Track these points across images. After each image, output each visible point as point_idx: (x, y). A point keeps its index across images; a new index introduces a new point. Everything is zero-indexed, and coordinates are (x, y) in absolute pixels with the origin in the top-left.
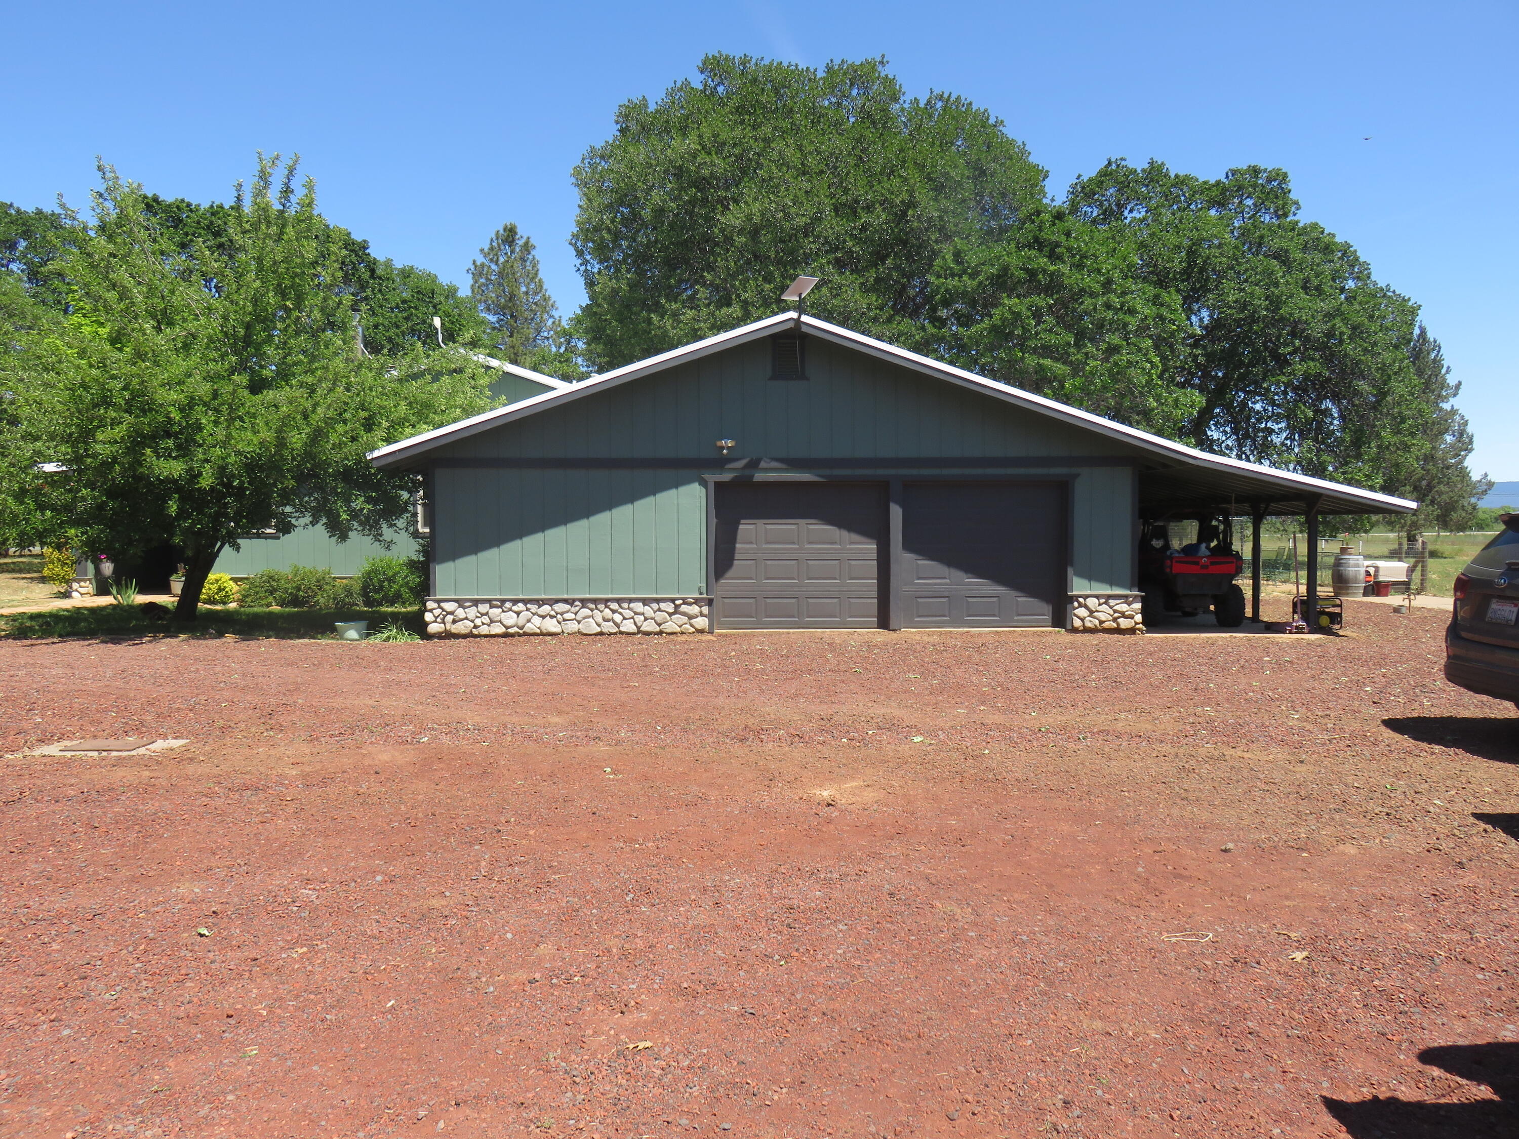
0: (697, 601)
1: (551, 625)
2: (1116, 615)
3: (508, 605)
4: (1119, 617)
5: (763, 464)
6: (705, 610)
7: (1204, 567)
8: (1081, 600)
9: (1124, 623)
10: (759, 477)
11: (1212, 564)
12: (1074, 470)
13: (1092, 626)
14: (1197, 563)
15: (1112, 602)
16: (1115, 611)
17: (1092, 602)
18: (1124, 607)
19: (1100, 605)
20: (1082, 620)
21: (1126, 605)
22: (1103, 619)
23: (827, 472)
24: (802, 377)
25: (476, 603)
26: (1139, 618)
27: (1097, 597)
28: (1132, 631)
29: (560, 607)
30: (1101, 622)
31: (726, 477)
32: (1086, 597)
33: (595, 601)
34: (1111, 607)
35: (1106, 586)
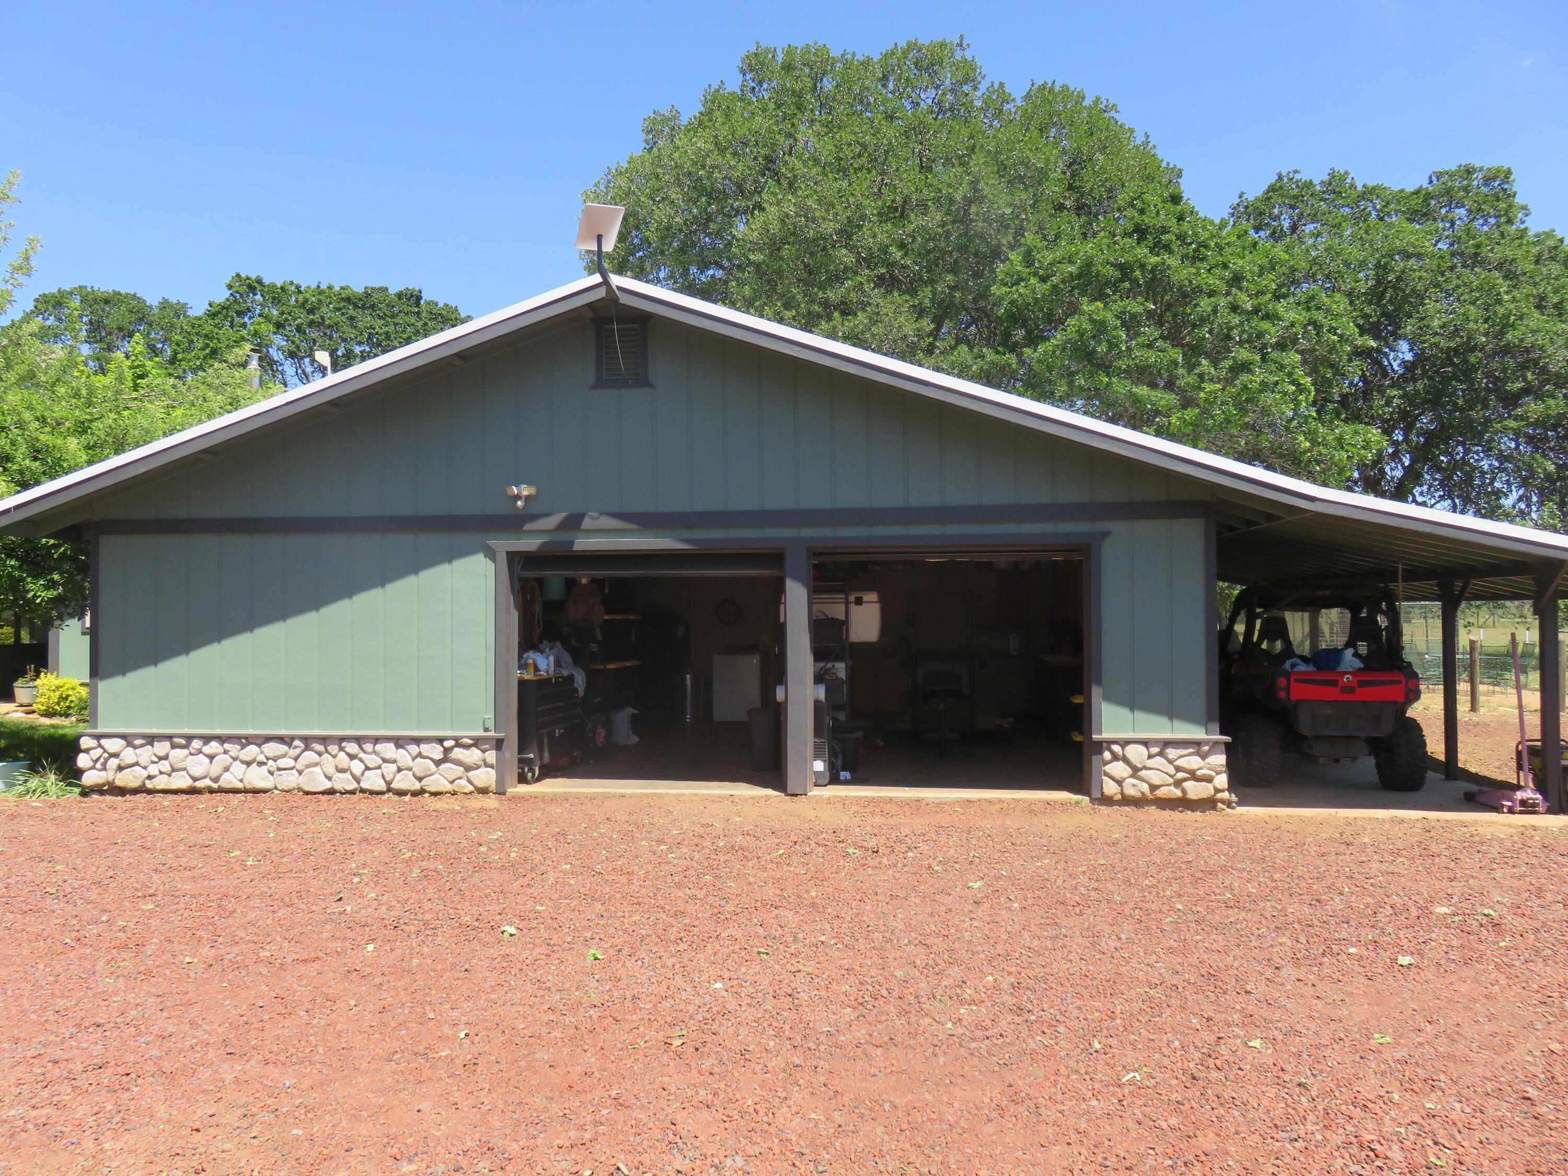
0: (477, 742)
1: (257, 778)
2: (1181, 775)
3: (196, 744)
4: (1185, 780)
5: (587, 523)
6: (491, 756)
7: (1349, 689)
8: (1116, 748)
9: (1195, 790)
10: (582, 543)
11: (1362, 684)
12: (1100, 526)
13: (1138, 795)
14: (1334, 683)
15: (1172, 753)
16: (1178, 769)
17: (1136, 753)
18: (1193, 762)
19: (1150, 757)
20: (1119, 782)
21: (1197, 758)
22: (1156, 782)
23: (686, 534)
24: (642, 381)
25: (151, 739)
26: (1222, 780)
27: (1146, 743)
28: (1209, 804)
29: (273, 748)
30: (1153, 788)
31: (529, 544)
32: (1125, 743)
33: (324, 740)
34: (1171, 762)
35: (1163, 721)
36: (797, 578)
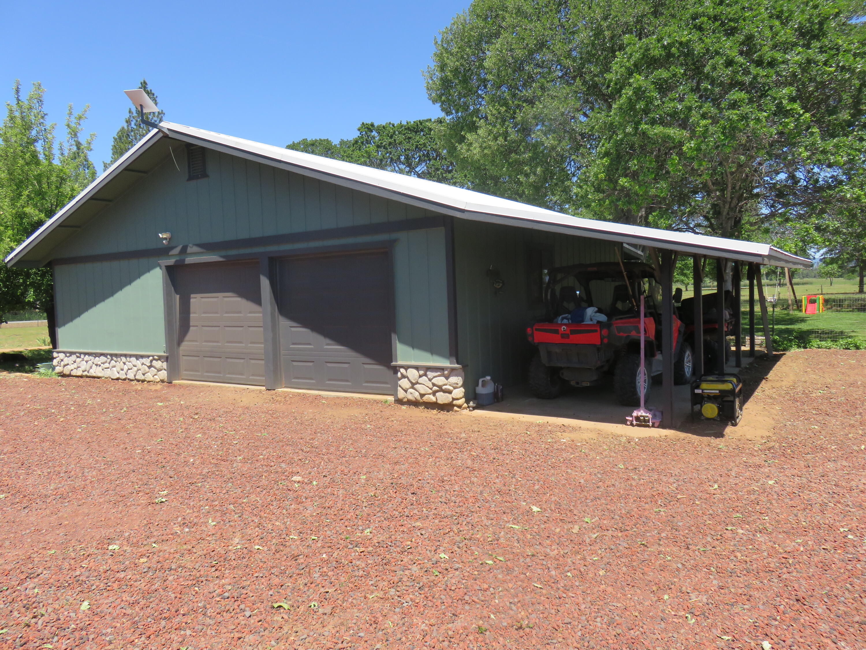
0: (160, 358)
1: (95, 371)
2: (435, 388)
3: (82, 356)
4: (437, 391)
5: (189, 250)
6: (165, 365)
7: (564, 336)
8: (402, 370)
9: (442, 398)
10: (189, 260)
11: (573, 332)
12: (394, 236)
13: (413, 399)
14: (557, 332)
15: (430, 374)
16: (434, 385)
17: (413, 374)
18: (440, 381)
19: (420, 376)
20: (406, 391)
21: (443, 378)
22: (422, 392)
23: (224, 253)
24: (205, 175)
25: (72, 353)
26: (459, 392)
27: (417, 368)
28: (447, 407)
29: (103, 359)
30: (422, 395)
31: (171, 262)
32: (406, 368)
33: (116, 355)
34: (430, 380)
35: (428, 355)
36: (264, 275)
